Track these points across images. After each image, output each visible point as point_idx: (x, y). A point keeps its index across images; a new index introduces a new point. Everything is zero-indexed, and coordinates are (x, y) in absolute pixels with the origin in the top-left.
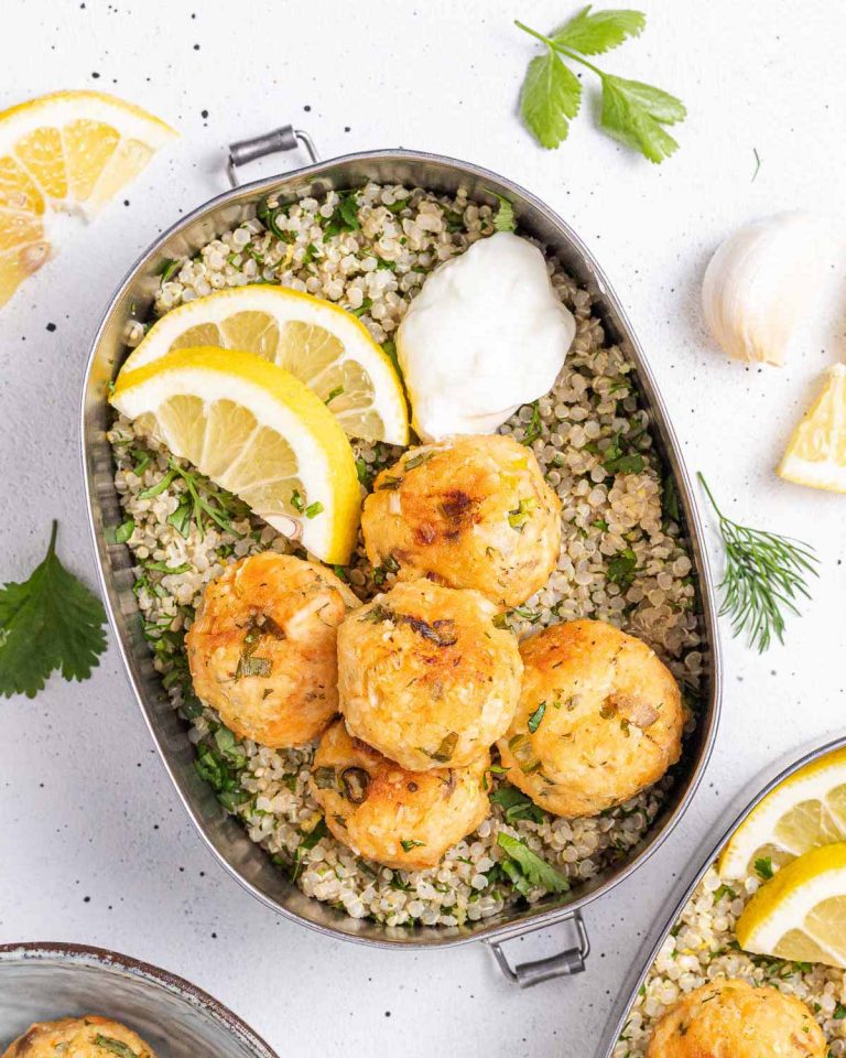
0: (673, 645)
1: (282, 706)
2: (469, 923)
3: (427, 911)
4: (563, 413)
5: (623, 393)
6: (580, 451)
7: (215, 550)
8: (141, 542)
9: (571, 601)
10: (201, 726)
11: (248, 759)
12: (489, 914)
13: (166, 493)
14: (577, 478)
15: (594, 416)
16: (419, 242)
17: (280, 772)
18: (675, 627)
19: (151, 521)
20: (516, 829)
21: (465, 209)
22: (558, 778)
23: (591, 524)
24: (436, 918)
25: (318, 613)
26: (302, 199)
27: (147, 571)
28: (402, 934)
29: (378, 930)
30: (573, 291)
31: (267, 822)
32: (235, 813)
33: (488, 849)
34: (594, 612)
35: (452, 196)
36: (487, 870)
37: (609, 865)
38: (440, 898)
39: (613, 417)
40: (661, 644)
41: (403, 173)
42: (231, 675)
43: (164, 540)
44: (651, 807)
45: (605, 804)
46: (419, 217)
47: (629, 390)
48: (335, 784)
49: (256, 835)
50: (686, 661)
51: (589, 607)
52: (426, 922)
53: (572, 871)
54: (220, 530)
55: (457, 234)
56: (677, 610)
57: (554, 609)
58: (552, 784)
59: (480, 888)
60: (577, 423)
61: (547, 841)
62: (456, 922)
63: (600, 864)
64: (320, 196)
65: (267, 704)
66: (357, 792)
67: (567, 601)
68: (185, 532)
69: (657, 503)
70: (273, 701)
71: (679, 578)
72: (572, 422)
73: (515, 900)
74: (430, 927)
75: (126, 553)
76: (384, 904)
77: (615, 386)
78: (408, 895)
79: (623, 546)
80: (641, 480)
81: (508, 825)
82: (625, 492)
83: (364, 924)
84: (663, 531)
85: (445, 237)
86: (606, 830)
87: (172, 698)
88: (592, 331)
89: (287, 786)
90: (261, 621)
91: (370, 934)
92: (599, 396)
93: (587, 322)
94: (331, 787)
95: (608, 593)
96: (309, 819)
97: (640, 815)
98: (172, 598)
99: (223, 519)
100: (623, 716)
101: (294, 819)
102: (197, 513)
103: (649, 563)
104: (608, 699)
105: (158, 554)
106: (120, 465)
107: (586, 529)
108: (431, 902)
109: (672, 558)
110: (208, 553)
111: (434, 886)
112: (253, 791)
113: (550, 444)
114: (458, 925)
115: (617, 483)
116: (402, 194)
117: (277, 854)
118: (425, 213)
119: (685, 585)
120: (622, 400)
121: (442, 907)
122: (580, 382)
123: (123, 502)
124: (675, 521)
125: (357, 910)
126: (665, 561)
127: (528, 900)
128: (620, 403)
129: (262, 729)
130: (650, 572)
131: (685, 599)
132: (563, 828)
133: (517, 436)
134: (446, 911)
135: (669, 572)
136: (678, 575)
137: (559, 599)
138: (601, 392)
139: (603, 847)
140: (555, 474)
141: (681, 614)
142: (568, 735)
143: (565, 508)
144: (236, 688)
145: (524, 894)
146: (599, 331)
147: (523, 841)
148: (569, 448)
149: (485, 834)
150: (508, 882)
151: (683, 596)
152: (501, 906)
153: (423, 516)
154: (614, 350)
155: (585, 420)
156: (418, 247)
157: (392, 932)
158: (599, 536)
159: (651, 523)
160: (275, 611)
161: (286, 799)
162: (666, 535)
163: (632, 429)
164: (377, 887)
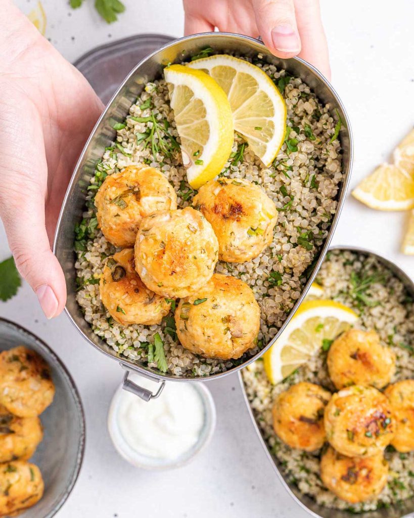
0: (271, 320)
1: (119, 224)
2: (122, 355)
3: (111, 338)
4: (299, 209)
5: (326, 220)
6: (294, 227)
7: (144, 159)
8: (122, 135)
9: (248, 276)
10: (90, 212)
11: (96, 237)
12: (131, 358)
13: (144, 124)
14: (286, 235)
15: (309, 219)
16: (299, 111)
17: (103, 250)
18: (276, 314)
19: (132, 130)
20: (165, 336)
21: (324, 113)
22: (190, 329)
23: (277, 254)
24: (112, 344)
25: (158, 202)
26: (272, 64)
27: (117, 147)
28: (96, 339)
29: (89, 331)
30: (338, 170)
31: (84, 263)
32: (76, 252)
33: (149, 335)
34: (253, 286)
35: (324, 106)
36: (142, 341)
37: (186, 376)
38: (119, 338)
39: (315, 225)
40: (267, 316)
41: (314, 84)
42: (111, 199)
43: (131, 140)
44: (216, 367)
45: (199, 352)
46: (307, 103)
47: (329, 220)
48: (113, 269)
49: (77, 265)
50: (270, 329)
51: (253, 283)
52: (108, 342)
53: (171, 367)
54: (151, 153)
55: (315, 120)
56: (282, 309)
57: (241, 274)
58: (186, 329)
59: (135, 346)
60: (302, 217)
61: (171, 350)
62: (118, 351)
63: (183, 373)
64: (279, 69)
65: (114, 219)
66: (117, 277)
67: (247, 274)
68: (139, 142)
69: (306, 266)
70: (117, 220)
71: (292, 299)
72: (300, 215)
73: (144, 361)
74: (108, 345)
75: (114, 136)
76: (98, 324)
77: (325, 215)
78: (109, 328)
79: (281, 271)
80: (306, 253)
81: (163, 333)
82: (298, 253)
83: (87, 326)
84: (300, 278)
85: (309, 117)
86: (194, 362)
87: (88, 195)
88: (333, 189)
89: (101, 257)
90: (136, 190)
91: (85, 330)
92: (316, 214)
93: (334, 185)
94: (111, 269)
95: (263, 284)
96: (99, 274)
97: (210, 367)
98: (116, 162)
99: (155, 149)
100: (229, 326)
101: (94, 270)
102: (148, 140)
103: (285, 284)
104: (229, 316)
105: (124, 144)
106: (138, 103)
107: (274, 254)
108: (115, 336)
109: (294, 289)
110: (141, 157)
111: (121, 332)
112: (88, 249)
113: (286, 216)
114: (117, 352)
115: (298, 248)
116: (307, 90)
117: (79, 278)
118: (310, 103)
119: (291, 302)
120: (324, 222)
121: (117, 342)
122: (314, 204)
123: (128, 117)
124: (307, 278)
125: (88, 319)
126: (292, 289)
127: (148, 364)
128: (322, 222)
129: (107, 228)
130: (284, 288)
131: (288, 308)
132: (180, 350)
133: (278, 205)
134: (117, 344)
135: (290, 294)
136: (292, 297)
137: (245, 271)
138: (318, 213)
139: (189, 368)
140: (279, 228)
141: (282, 312)
142: (205, 316)
143: (273, 242)
144: (109, 206)
145: (149, 361)
146: (335, 192)
147: (163, 342)
148: (291, 223)
149: (152, 329)
150: (147, 353)
151: (288, 306)
152: (138, 359)
153: (222, 202)
154: (335, 202)
155: (305, 218)
156: (297, 113)
157: (93, 336)
158: (276, 261)
159: (297, 272)
160: (143, 190)
161: (97, 261)
162: (300, 280)
163: (318, 234)
164: (101, 316)
